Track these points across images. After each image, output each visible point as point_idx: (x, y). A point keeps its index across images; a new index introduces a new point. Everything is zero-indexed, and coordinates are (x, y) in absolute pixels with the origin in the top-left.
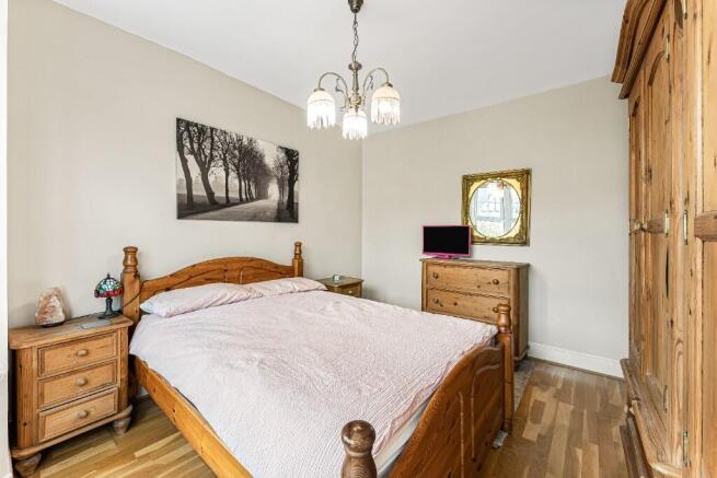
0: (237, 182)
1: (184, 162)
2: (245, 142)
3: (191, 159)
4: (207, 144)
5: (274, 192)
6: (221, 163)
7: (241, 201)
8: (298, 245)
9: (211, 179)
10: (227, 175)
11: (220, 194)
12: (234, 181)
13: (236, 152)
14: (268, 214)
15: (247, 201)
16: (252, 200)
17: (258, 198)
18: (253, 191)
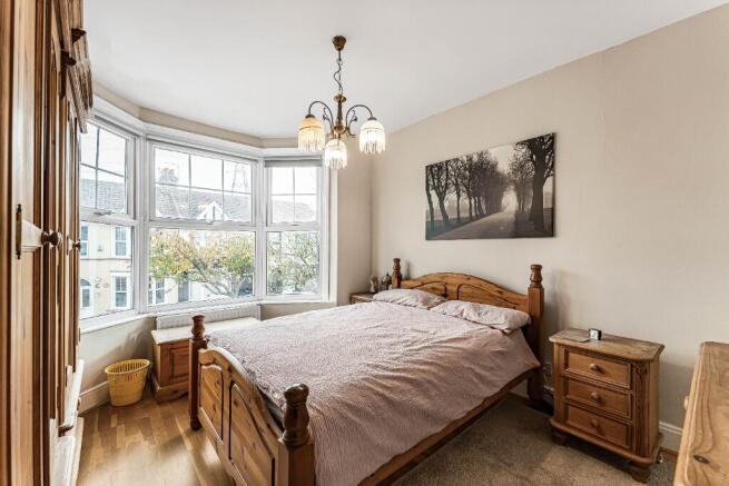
0: (467, 202)
1: (429, 196)
2: (475, 159)
3: (433, 193)
4: (443, 177)
5: (510, 201)
6: (453, 188)
7: (471, 219)
8: (537, 269)
9: (446, 204)
10: (459, 196)
11: (452, 216)
12: (465, 201)
13: (467, 173)
14: (502, 228)
15: (478, 218)
16: (482, 216)
17: (489, 213)
18: (484, 207)
